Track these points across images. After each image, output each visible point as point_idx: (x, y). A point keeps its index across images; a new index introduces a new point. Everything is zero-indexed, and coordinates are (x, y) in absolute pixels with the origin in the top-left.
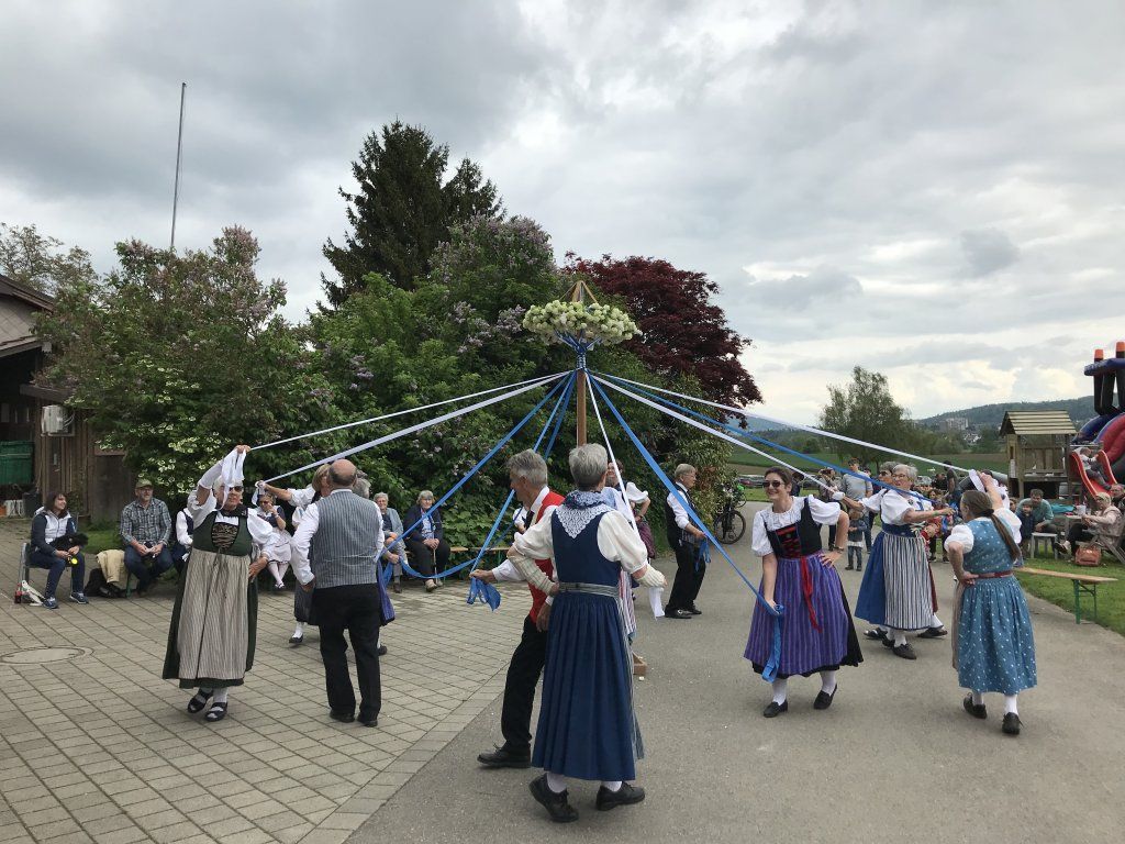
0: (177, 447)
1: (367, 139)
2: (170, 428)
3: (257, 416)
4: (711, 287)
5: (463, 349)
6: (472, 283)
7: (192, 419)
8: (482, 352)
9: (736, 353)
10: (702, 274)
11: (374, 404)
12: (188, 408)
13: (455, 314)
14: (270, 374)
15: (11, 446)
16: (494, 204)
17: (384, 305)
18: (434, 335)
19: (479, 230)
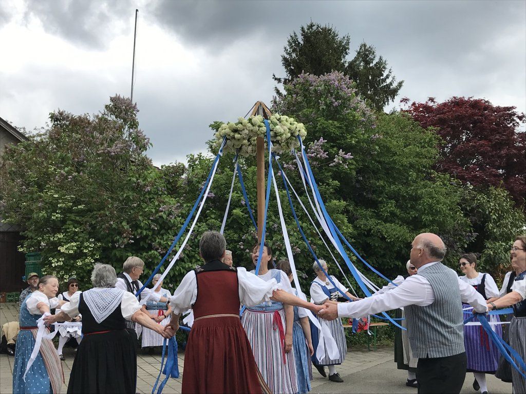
0: (63, 250)
1: (290, 38)
2: (61, 236)
4: (520, 118)
10: (512, 108)
12: (75, 222)
16: (385, 74)
19: (303, 84)
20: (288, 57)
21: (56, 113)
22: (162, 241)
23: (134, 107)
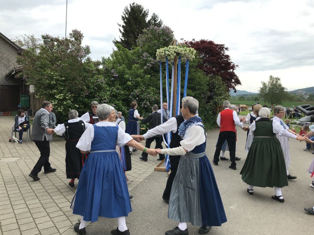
0: (57, 97)
2: (56, 91)
3: (81, 88)
4: (226, 49)
5: (145, 67)
6: (149, 47)
7: (62, 88)
8: (152, 68)
9: (233, 69)
10: (224, 45)
11: (118, 84)
12: (61, 85)
13: (143, 57)
14: (85, 75)
17: (121, 53)
18: (137, 64)
19: (152, 30)
20: (124, 16)
21: (45, 35)
22: (99, 94)
23: (82, 35)
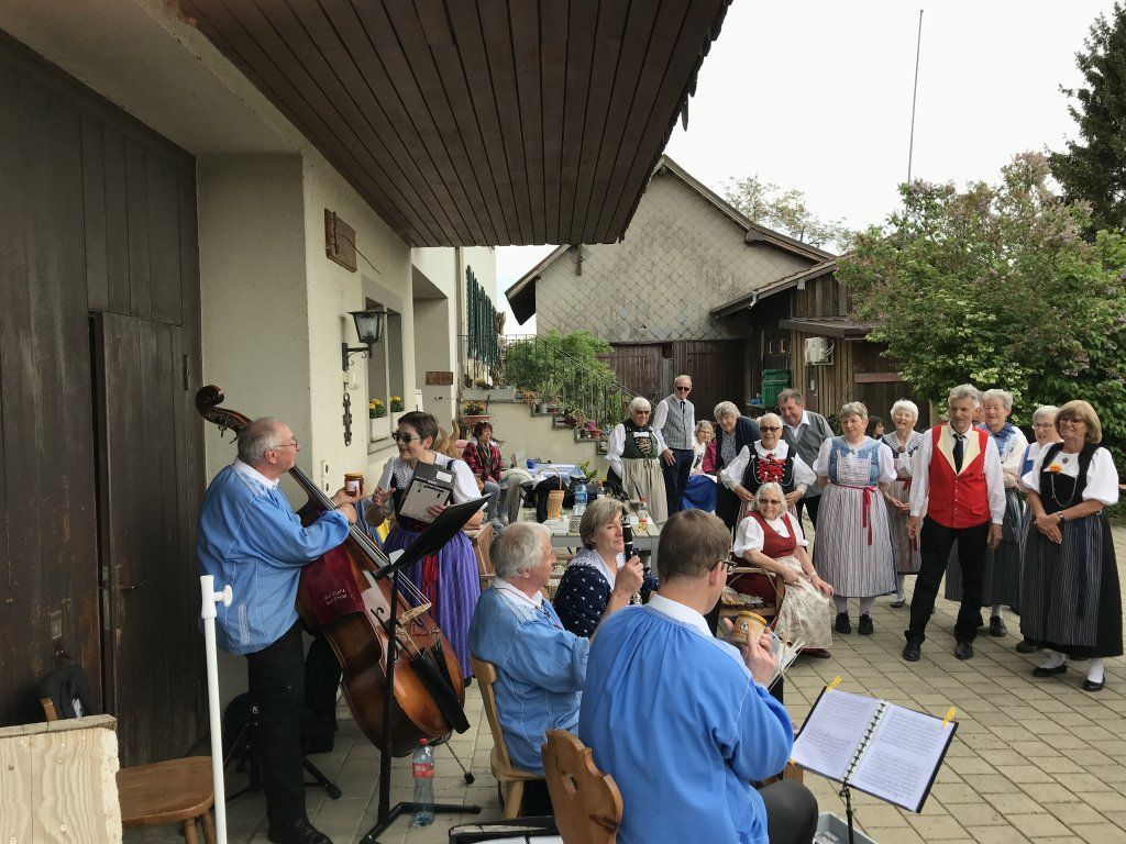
1: (1094, 22)
2: (970, 359)
7: (991, 350)
12: (985, 340)
14: (1079, 301)
15: (773, 374)
